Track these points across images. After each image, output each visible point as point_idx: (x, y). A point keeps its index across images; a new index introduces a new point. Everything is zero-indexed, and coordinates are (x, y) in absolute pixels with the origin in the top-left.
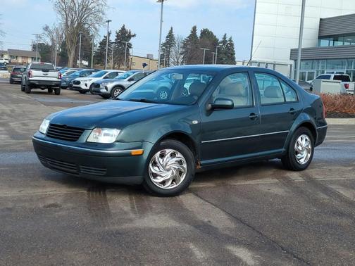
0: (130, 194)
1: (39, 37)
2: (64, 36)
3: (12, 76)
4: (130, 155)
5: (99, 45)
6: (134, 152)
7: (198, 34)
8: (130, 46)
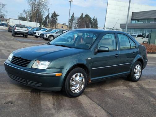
0: (53, 95)
1: (21, 14)
2: (31, 14)
3: (9, 29)
4: (55, 76)
5: (45, 18)
6: (57, 74)
7: (84, 16)
8: (57, 19)
